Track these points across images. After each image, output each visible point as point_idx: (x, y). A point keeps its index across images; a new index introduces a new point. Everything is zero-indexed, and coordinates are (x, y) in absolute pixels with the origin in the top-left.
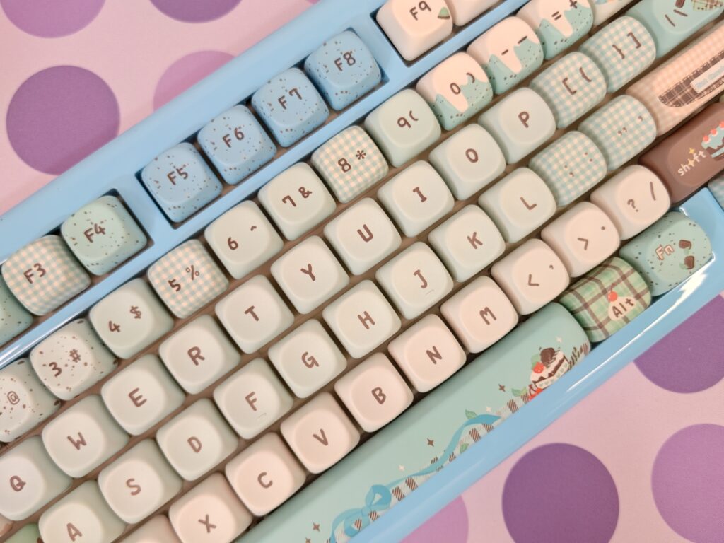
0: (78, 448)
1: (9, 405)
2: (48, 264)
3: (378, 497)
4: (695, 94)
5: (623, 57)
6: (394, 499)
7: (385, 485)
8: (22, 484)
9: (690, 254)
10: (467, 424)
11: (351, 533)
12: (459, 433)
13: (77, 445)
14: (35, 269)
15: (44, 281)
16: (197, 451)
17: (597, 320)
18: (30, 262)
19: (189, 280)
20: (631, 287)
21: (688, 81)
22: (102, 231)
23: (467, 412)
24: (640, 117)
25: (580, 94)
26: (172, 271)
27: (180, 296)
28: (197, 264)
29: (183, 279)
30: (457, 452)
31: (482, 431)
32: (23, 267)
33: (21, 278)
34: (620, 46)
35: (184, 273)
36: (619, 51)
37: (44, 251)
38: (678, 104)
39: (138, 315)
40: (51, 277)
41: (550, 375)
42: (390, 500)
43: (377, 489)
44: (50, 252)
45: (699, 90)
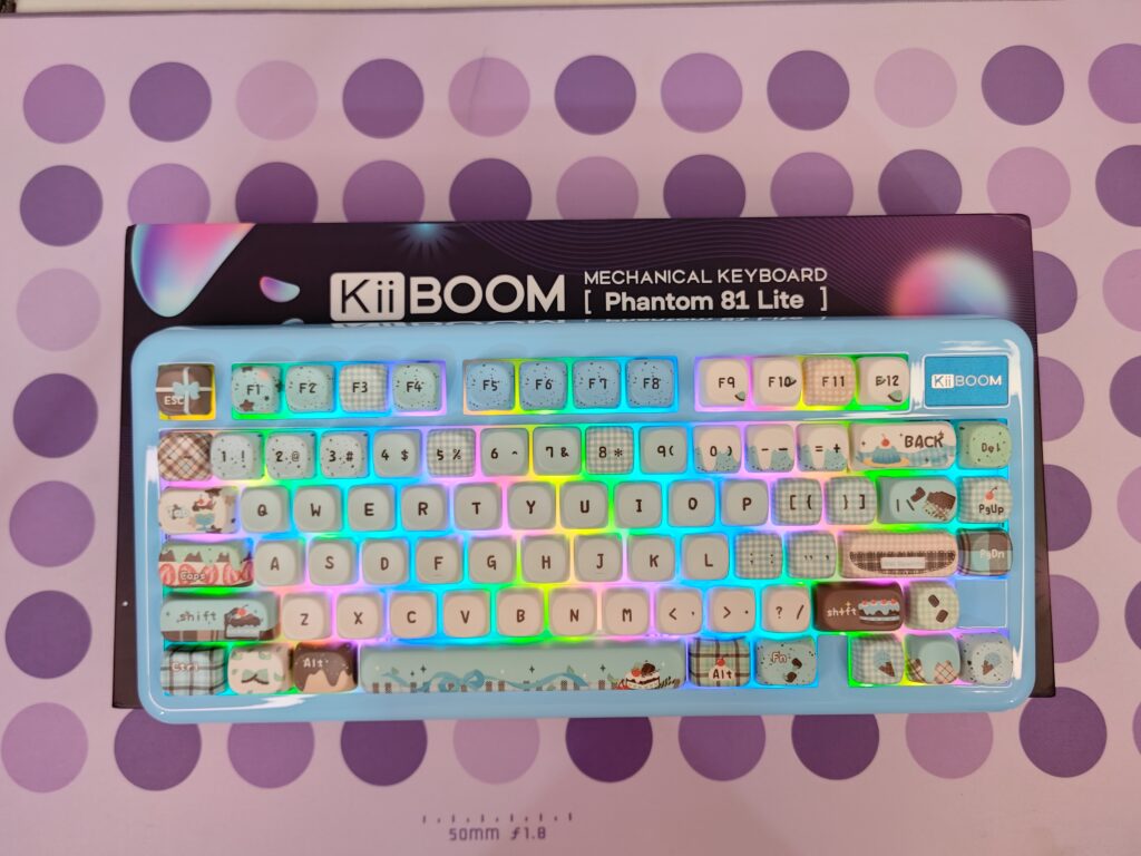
0: (313, 514)
1: (290, 460)
2: (372, 387)
3: (475, 679)
4: (879, 568)
5: (846, 508)
6: (484, 688)
7: (484, 673)
8: (265, 513)
9: (796, 672)
10: (564, 675)
11: (442, 689)
12: (554, 677)
13: (314, 513)
14: (362, 385)
15: (363, 396)
16: (383, 568)
17: (698, 670)
18: (362, 378)
19: (451, 458)
20: (738, 664)
21: (881, 555)
22: (419, 388)
23: (569, 668)
24: (828, 557)
25: (797, 512)
26: (444, 444)
27: (438, 464)
28: (463, 451)
29: (448, 455)
30: (545, 687)
31: (570, 686)
32: (356, 379)
33: (350, 385)
34: (849, 499)
35: (451, 451)
36: (846, 502)
37: (375, 377)
38: (861, 566)
39: (405, 458)
40: (369, 397)
41: (641, 683)
42: (481, 686)
43: (477, 673)
44: (379, 380)
45: (883, 567)
